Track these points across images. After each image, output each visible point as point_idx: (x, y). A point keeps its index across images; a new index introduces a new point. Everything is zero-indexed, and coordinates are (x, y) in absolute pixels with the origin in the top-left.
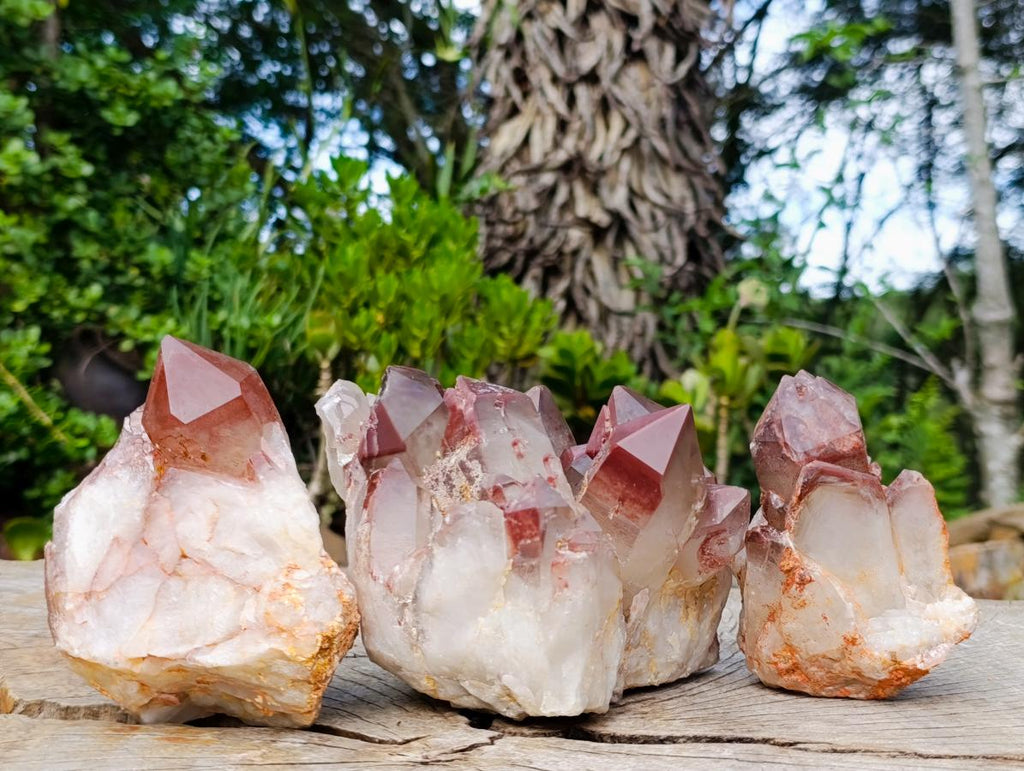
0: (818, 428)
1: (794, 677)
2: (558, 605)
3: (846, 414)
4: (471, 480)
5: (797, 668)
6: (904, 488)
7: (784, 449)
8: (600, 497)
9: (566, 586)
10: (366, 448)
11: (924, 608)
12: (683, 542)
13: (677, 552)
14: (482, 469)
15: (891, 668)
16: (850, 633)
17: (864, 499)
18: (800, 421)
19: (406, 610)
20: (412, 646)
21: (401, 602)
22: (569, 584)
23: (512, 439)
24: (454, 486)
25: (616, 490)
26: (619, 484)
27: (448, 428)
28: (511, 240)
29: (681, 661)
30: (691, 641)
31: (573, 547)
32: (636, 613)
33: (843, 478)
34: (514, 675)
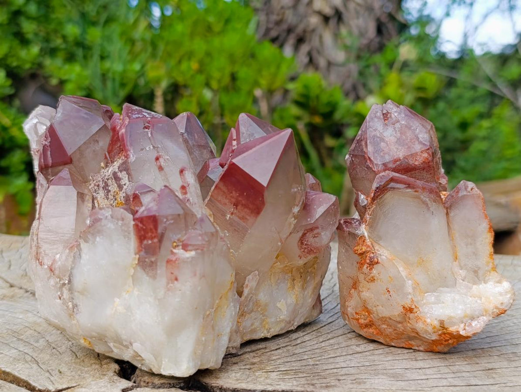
0: (397, 146)
1: (371, 330)
2: (170, 294)
3: (420, 136)
4: (120, 187)
5: (373, 324)
6: (460, 194)
7: (368, 161)
8: (220, 201)
9: (176, 279)
10: (42, 160)
11: (471, 288)
12: (285, 236)
13: (280, 244)
14: (129, 179)
15: (440, 332)
16: (408, 303)
17: (424, 203)
18: (382, 140)
19: (64, 289)
20: (70, 315)
21: (61, 282)
22: (179, 278)
23: (155, 155)
24: (110, 191)
25: (231, 197)
26: (234, 192)
27: (110, 145)
28: (278, 23)
29: (288, 319)
30: (297, 304)
31: (185, 247)
32: (249, 288)
33: (409, 186)
34: (140, 344)
